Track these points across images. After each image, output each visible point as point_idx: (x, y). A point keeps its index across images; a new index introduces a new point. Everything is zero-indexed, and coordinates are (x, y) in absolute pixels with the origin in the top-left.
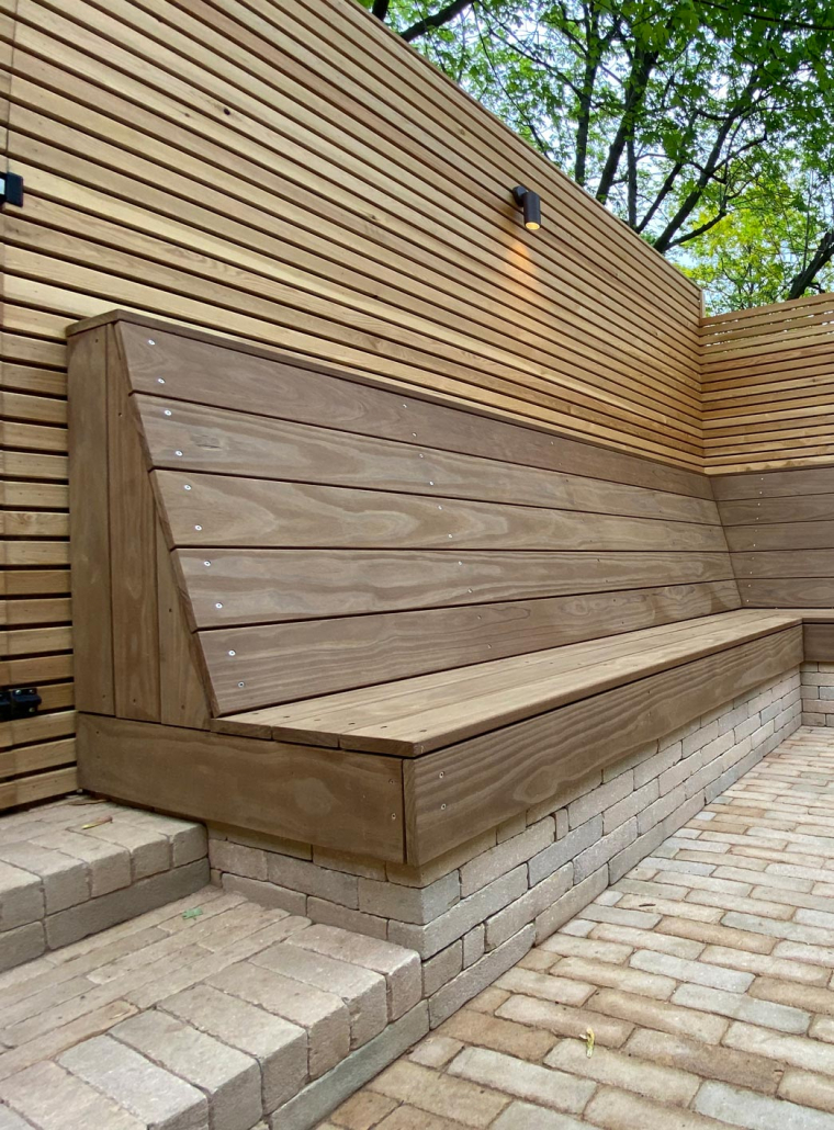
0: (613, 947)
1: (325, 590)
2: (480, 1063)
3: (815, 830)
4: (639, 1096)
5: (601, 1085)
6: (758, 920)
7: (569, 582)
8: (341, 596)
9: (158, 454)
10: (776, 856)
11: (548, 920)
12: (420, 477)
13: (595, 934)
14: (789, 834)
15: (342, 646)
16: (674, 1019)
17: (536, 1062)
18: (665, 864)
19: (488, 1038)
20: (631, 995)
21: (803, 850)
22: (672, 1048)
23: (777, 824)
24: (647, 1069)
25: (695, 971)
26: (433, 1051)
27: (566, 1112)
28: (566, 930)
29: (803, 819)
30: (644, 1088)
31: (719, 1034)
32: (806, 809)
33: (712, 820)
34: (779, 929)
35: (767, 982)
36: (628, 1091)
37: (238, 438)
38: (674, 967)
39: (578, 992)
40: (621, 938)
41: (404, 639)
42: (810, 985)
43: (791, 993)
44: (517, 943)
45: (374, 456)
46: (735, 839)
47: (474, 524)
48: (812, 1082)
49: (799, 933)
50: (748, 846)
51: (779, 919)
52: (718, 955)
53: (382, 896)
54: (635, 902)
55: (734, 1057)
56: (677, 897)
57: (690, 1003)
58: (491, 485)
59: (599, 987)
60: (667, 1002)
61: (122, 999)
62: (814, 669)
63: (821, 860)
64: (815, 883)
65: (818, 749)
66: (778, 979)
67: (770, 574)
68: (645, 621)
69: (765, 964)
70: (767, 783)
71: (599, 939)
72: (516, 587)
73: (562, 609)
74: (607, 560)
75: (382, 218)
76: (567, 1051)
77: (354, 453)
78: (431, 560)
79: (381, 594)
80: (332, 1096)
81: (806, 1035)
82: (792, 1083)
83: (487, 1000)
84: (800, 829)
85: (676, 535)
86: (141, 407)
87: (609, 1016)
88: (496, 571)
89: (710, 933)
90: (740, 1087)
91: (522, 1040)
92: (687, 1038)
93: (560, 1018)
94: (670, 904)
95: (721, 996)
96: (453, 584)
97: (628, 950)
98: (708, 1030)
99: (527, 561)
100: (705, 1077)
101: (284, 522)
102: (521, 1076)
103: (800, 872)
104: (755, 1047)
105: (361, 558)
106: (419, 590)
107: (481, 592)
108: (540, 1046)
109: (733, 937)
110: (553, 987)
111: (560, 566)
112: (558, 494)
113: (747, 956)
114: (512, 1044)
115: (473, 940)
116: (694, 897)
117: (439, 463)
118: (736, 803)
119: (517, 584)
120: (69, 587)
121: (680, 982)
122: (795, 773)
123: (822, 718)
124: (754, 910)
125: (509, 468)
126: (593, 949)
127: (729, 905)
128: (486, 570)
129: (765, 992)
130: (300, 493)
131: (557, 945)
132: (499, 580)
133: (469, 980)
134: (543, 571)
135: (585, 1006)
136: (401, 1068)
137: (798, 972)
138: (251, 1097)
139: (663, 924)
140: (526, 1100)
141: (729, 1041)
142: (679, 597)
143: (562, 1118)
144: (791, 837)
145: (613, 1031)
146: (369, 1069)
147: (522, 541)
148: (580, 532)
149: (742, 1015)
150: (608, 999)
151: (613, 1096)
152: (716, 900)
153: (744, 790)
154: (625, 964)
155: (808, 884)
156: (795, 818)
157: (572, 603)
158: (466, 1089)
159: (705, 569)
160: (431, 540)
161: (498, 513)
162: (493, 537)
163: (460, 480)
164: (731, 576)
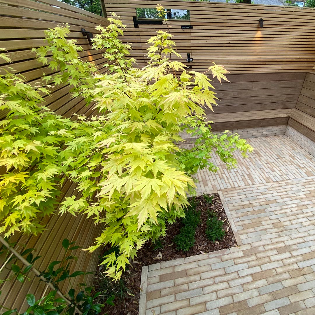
47: (232, 94)
58: (237, 87)
67: (303, 102)
68: (259, 109)
73: (242, 107)
74: (256, 98)
75: (231, 42)
78: (224, 100)
85: (280, 91)
88: (233, 101)
96: (226, 103)
99: (239, 99)
111: (245, 100)
112: (250, 86)
125: (241, 83)
128: (231, 101)
132: (233, 102)
134: (241, 101)
142: (272, 105)
147: (240, 96)
148: (252, 93)
157: (245, 105)
159: (286, 99)
160: (224, 97)
161: (237, 92)
162: (234, 96)
163: (232, 87)
164: (296, 100)
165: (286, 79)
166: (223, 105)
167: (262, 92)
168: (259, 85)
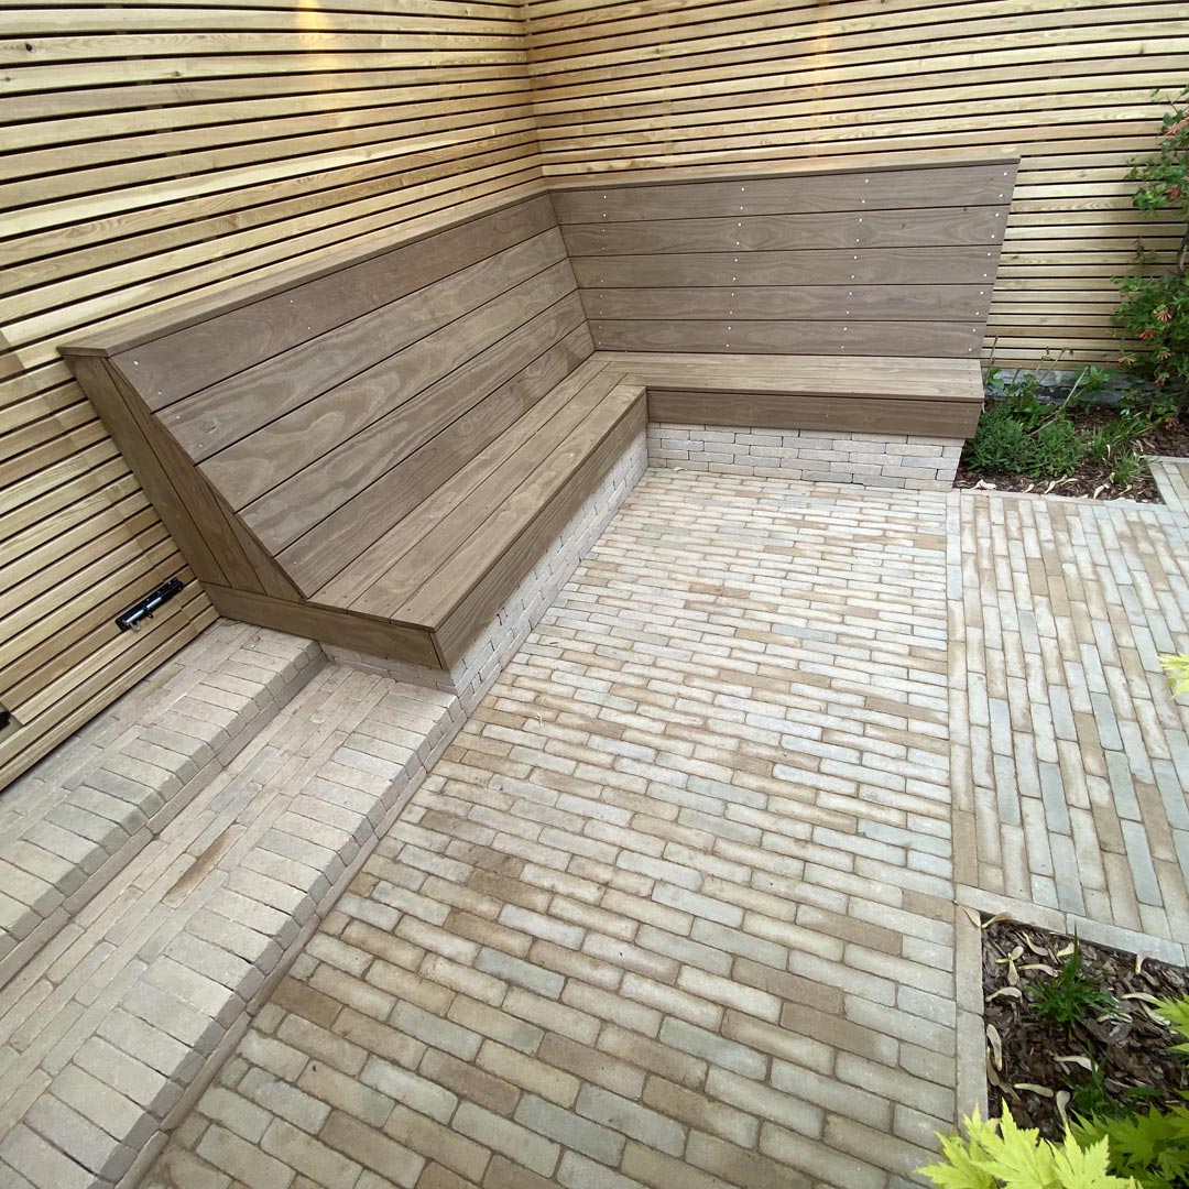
0: (542, 670)
1: (319, 498)
2: (494, 731)
3: (650, 582)
4: (565, 742)
5: (549, 738)
6: (614, 650)
7: (454, 407)
8: (327, 498)
9: (195, 455)
10: (624, 604)
11: (505, 660)
12: (328, 370)
13: (531, 662)
14: (633, 585)
15: (343, 532)
16: (576, 707)
17: (518, 730)
18: (561, 612)
19: (495, 720)
20: (554, 696)
21: (641, 599)
22: (577, 721)
23: (625, 577)
24: (566, 731)
25: (583, 682)
26: (472, 727)
27: (537, 749)
28: (515, 660)
29: (643, 572)
30: (566, 738)
31: (596, 713)
32: (644, 563)
33: (586, 575)
34: (625, 655)
35: (619, 686)
36: (560, 740)
37: (222, 410)
38: (573, 680)
39: (530, 696)
40: (544, 664)
41: (372, 510)
42: (638, 687)
43: (629, 692)
44: (495, 673)
45: (295, 371)
46: (601, 591)
47: (378, 391)
48: (636, 733)
49: (635, 658)
50: (608, 597)
51: (624, 649)
52: (594, 672)
53: (432, 676)
54: (548, 640)
55: (604, 724)
56: (569, 636)
57: (582, 699)
58: (375, 344)
59: (539, 693)
60: (572, 699)
61: (337, 730)
62: (657, 426)
63: (650, 606)
64: (645, 624)
65: (658, 497)
66: (624, 685)
67: (618, 315)
68: (516, 413)
69: (617, 677)
70: (619, 537)
71: (533, 665)
72: (420, 433)
73: (455, 435)
74: (476, 368)
76: (531, 724)
77: (281, 376)
78: (363, 441)
79: (348, 484)
80: (440, 752)
81: (634, 713)
82: (628, 734)
83: (488, 701)
84: (641, 581)
85: (527, 300)
86: (165, 422)
87: (548, 707)
88: (403, 427)
89: (590, 659)
90: (606, 736)
91: (510, 720)
92: (582, 716)
93: (524, 709)
94: (567, 641)
95: (597, 695)
96: (382, 454)
97: (549, 671)
98: (591, 712)
99: (421, 405)
100: (591, 733)
101: (275, 462)
102: (515, 736)
103: (637, 616)
104: (612, 719)
105: (325, 464)
106: (365, 470)
107: (401, 451)
108: (519, 721)
109: (600, 661)
110: (517, 693)
111: (444, 395)
112: (423, 319)
113: (609, 672)
114: (506, 722)
115: (476, 681)
116: (580, 636)
117: (334, 346)
118: (600, 558)
119: (421, 430)
120: (159, 516)
121: (577, 688)
122: (640, 526)
123: (663, 462)
124: (612, 644)
125: (381, 315)
126: (531, 671)
127: (599, 642)
128: (398, 430)
129: (617, 692)
130: (271, 434)
131: (513, 669)
132: (408, 433)
133: (477, 696)
134: (434, 408)
135: (535, 703)
136: (461, 735)
137: (633, 681)
138: (416, 761)
139: (565, 655)
140: (519, 745)
141: (601, 717)
142: (538, 373)
143: (535, 752)
144: (633, 587)
145: (549, 714)
146: (450, 738)
147: (412, 387)
148: (450, 349)
149: (606, 704)
150: (543, 699)
151: (555, 742)
152: (591, 638)
153: (605, 546)
154: (549, 680)
155: (641, 625)
156: (637, 571)
157: (461, 424)
158: (493, 742)
159: (558, 325)
160: (357, 424)
161: (389, 370)
162: (393, 396)
163: (354, 354)
164: (583, 318)
165: (514, 235)
166: (375, 472)
167: (478, 330)
168: (447, 296)
